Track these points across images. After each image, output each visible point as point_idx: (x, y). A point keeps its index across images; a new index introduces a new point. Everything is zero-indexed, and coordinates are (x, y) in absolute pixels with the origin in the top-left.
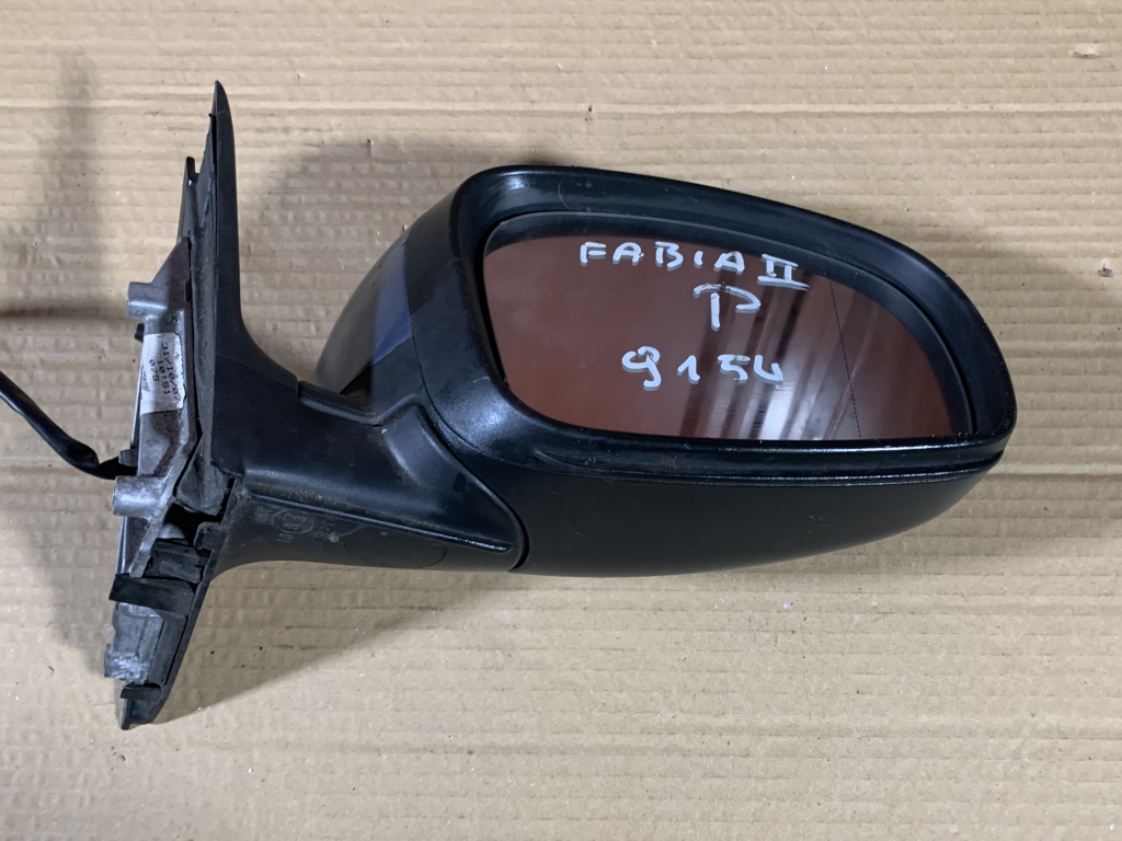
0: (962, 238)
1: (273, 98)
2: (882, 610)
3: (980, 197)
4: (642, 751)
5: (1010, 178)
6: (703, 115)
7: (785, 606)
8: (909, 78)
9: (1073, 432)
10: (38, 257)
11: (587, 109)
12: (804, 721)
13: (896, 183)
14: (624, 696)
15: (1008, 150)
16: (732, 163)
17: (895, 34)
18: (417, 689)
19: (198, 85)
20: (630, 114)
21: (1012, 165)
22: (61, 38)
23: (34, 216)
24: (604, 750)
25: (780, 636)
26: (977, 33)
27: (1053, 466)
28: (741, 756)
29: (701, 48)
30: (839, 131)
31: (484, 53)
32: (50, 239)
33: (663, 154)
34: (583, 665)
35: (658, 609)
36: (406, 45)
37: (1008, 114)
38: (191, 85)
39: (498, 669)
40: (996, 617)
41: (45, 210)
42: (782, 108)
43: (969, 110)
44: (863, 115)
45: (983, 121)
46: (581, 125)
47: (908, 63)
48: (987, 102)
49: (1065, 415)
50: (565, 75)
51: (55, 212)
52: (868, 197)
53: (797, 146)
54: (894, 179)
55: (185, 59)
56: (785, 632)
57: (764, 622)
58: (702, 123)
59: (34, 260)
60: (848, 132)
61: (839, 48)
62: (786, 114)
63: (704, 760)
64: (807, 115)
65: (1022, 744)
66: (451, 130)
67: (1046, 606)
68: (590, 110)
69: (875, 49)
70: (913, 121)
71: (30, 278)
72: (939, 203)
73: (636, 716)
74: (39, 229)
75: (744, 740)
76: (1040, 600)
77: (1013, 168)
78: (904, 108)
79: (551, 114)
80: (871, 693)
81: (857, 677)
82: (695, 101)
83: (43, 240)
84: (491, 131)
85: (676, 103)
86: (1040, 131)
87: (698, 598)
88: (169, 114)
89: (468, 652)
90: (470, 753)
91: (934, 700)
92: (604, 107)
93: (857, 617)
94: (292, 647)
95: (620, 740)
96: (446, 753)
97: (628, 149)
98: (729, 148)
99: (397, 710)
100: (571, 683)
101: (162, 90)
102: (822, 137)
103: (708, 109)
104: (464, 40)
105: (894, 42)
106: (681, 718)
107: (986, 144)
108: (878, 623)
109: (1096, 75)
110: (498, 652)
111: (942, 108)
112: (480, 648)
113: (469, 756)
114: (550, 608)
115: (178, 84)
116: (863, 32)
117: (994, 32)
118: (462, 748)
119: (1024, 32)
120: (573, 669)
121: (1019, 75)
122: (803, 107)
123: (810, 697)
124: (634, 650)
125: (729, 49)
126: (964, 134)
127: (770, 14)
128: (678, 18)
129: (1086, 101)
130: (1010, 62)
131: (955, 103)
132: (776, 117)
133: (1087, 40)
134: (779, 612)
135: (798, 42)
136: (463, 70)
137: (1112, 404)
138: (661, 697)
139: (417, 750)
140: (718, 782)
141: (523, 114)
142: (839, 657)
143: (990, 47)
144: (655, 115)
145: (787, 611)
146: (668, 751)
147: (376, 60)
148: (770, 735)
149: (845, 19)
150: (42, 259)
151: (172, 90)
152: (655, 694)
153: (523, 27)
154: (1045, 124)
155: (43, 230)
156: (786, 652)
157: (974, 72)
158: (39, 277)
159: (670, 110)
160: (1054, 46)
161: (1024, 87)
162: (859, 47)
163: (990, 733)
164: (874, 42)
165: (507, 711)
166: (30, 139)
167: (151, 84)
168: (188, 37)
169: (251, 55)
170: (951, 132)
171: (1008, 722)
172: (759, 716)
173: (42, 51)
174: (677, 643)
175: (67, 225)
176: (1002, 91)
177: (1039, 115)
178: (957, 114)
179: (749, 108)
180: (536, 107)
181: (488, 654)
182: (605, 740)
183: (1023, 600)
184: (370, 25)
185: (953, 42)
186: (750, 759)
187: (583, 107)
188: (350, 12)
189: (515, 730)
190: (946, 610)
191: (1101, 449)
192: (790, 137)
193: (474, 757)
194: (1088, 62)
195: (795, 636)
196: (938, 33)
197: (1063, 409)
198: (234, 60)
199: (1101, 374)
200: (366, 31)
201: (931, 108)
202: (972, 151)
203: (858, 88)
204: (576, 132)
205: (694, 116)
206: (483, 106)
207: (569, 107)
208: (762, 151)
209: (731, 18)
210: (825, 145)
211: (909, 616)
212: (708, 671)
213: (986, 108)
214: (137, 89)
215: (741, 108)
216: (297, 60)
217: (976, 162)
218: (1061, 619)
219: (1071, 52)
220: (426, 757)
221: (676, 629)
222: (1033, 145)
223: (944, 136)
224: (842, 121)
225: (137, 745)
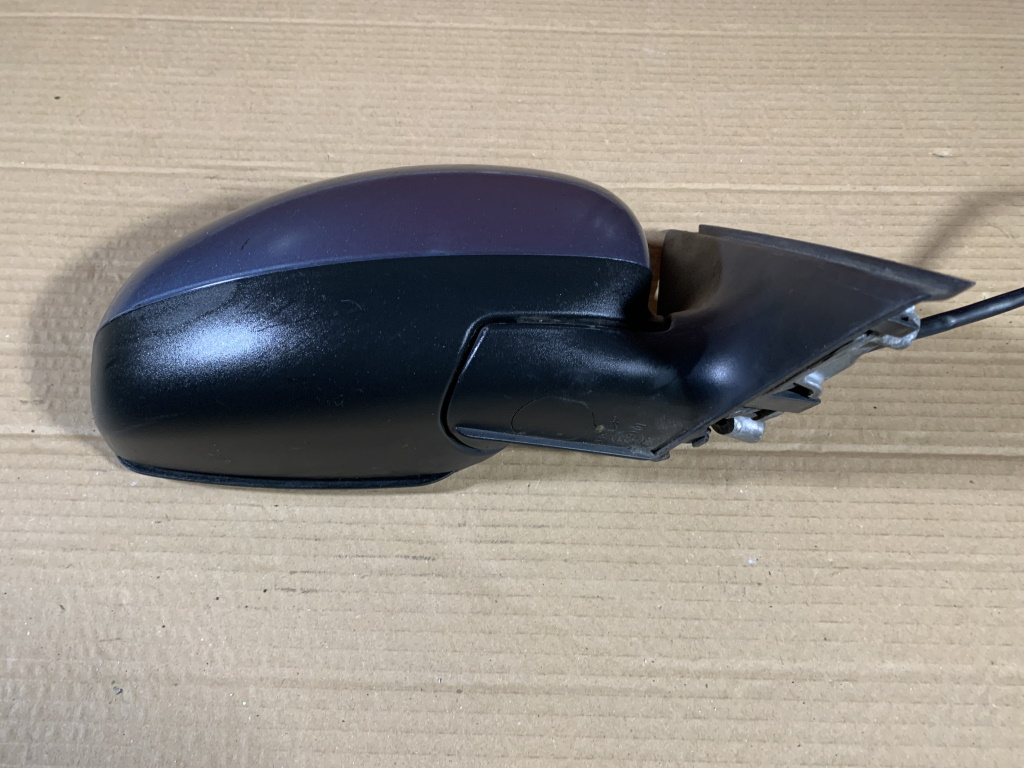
1: (307, 170)
2: (838, 565)
4: (625, 692)
6: (647, 190)
7: (750, 562)
8: (807, 168)
9: (983, 421)
10: (104, 275)
12: (776, 666)
14: (605, 641)
15: (892, 217)
17: (793, 140)
18: (409, 631)
19: (248, 160)
22: (144, 127)
23: (105, 245)
24: (588, 691)
25: (748, 588)
26: (856, 140)
27: (970, 448)
28: (720, 698)
29: (644, 146)
30: (757, 202)
31: (476, 145)
32: (116, 262)
34: (566, 611)
35: (632, 562)
36: (414, 138)
37: (888, 193)
38: (243, 160)
39: (485, 614)
40: (943, 573)
41: (115, 242)
43: (856, 190)
44: (773, 192)
45: (870, 198)
47: (806, 159)
48: (870, 185)
49: (974, 408)
50: (537, 161)
51: (123, 243)
53: (724, 211)
55: (240, 143)
56: (752, 583)
57: (732, 575)
58: (646, 194)
59: (100, 277)
60: (763, 203)
61: (750, 148)
62: (714, 191)
63: (684, 702)
64: (730, 191)
65: (988, 690)
67: (987, 564)
69: (779, 149)
70: (814, 197)
71: (94, 289)
73: (617, 659)
74: (108, 255)
75: (722, 684)
76: (980, 559)
77: (897, 229)
78: (804, 188)
80: (837, 640)
81: (821, 625)
82: (640, 180)
83: (110, 263)
85: (626, 181)
86: (916, 205)
87: (670, 553)
88: (223, 179)
89: (457, 598)
90: (459, 692)
91: (897, 648)
93: (816, 571)
94: (294, 590)
95: (603, 682)
96: (435, 691)
98: (670, 211)
99: (390, 650)
100: (554, 628)
101: (220, 162)
102: (744, 206)
103: (651, 185)
104: (459, 136)
105: (793, 145)
106: (661, 663)
107: (874, 213)
108: (836, 576)
109: (952, 168)
110: (485, 598)
111: (836, 188)
112: (468, 594)
113: (457, 695)
114: (533, 559)
115: (232, 159)
116: (768, 137)
117: (870, 140)
118: (451, 687)
119: (892, 140)
120: (556, 615)
121: (892, 168)
122: (727, 186)
123: (780, 643)
124: (613, 598)
125: (664, 146)
126: (855, 206)
127: (695, 125)
128: (624, 126)
129: (948, 185)
130: (885, 159)
131: (845, 185)
132: (706, 192)
133: (942, 146)
134: (745, 566)
135: (719, 143)
136: (458, 155)
137: (1013, 400)
138: (640, 643)
139: (408, 689)
140: (698, 722)
142: (804, 606)
143: (867, 149)
145: (752, 565)
146: (650, 692)
147: (390, 147)
148: (746, 678)
149: (753, 129)
150: (107, 276)
151: (227, 163)
152: (634, 639)
153: (505, 129)
154: (919, 200)
155: (111, 255)
156: (754, 602)
157: (857, 165)
158: (103, 289)
160: (916, 150)
161: (898, 175)
162: (766, 147)
163: (956, 680)
164: (777, 144)
165: (493, 652)
166: (109, 193)
167: (211, 159)
168: (244, 129)
169: (292, 141)
170: (845, 204)
171: (970, 669)
172: (733, 660)
173: (129, 135)
174: (653, 593)
175: (131, 253)
176: (882, 178)
177: (913, 194)
178: (848, 193)
179: (684, 185)
181: (476, 600)
182: (589, 682)
183: (965, 558)
184: (387, 124)
185: (838, 145)
186: (729, 701)
188: (372, 116)
189: (503, 671)
190: (897, 566)
191: (1010, 435)
192: (718, 205)
193: (462, 696)
194: (945, 160)
195: (761, 587)
196: (826, 140)
197: (972, 403)
198: (278, 145)
199: (997, 376)
200: (383, 128)
201: (826, 188)
202: (864, 217)
203: (768, 173)
208: (697, 214)
209: (666, 127)
210: (747, 210)
211: (863, 571)
212: (683, 618)
213: (870, 189)
214: (200, 162)
215: (676, 185)
216: (328, 146)
217: (869, 225)
218: (1003, 575)
219: (931, 154)
220: (417, 696)
221: (651, 580)
222: (912, 214)
223: (839, 207)
224: (758, 195)
225: (136, 680)
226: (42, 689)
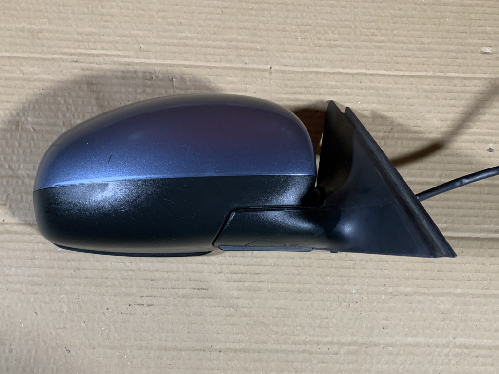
1: (129, 57)
2: (394, 294)
3: (439, 115)
4: (293, 351)
5: (452, 107)
6: (320, 73)
7: (354, 292)
8: (410, 59)
9: (475, 219)
10: (24, 127)
11: (269, 68)
12: (360, 340)
13: (403, 107)
14: (285, 328)
15: (451, 94)
16: (333, 95)
17: (404, 39)
18: (197, 324)
19: (95, 49)
20: (288, 71)
21: (453, 101)
22: (31, 24)
23: (22, 108)
24: (277, 351)
25: (351, 304)
26: (440, 40)
27: (466, 234)
28: (334, 354)
29: (320, 42)
30: (380, 82)
31: (225, 40)
32: (29, 119)
33: (303, 90)
34: (268, 315)
35: (299, 291)
36: (189, 34)
37: (452, 78)
38: (92, 49)
39: (231, 316)
40: (441, 298)
41: (27, 105)
42: (355, 71)
43: (434, 75)
44: (389, 75)
45: (441, 81)
46: (266, 74)
47: (410, 53)
48: (443, 72)
49: (471, 212)
50: (260, 52)
51: (31, 107)
52: (391, 113)
53: (361, 89)
54: (402, 105)
55: (89, 37)
56: (353, 302)
57: (344, 298)
58: (320, 76)
59: (22, 129)
60: (383, 83)
61: (380, 44)
62: (357, 74)
63: (318, 356)
64: (365, 74)
65: (450, 351)
66: (210, 75)
67: (461, 293)
68: (271, 68)
69: (396, 46)
70: (411, 79)
71: (21, 137)
72: (421, 117)
73: (290, 337)
74: (24, 114)
75: (335, 348)
76: (459, 291)
77: (453, 102)
78: (407, 73)
79: (254, 70)
80: (388, 329)
81: (383, 322)
82: (317, 66)
83: (26, 119)
84: (227, 76)
85: (309, 67)
86: (465, 86)
87: (317, 287)
88: (82, 63)
89: (219, 308)
90: (220, 351)
91: (414, 332)
92: (277, 67)
93: (383, 297)
94: (143, 305)
95: (283, 347)
96: (210, 351)
97: (288, 87)
98: (332, 88)
99: (189, 333)
100: (263, 322)
101: (78, 51)
102: (372, 85)
103: (322, 70)
104: (215, 33)
105: (404, 43)
106: (309, 338)
107: (442, 91)
108: (392, 299)
109: (490, 62)
110: (232, 309)
111: (424, 74)
112: (224, 307)
113: (219, 353)
114: (254, 290)
115: (85, 48)
116: (391, 37)
117: (447, 40)
118: (216, 349)
119: (460, 41)
120: (263, 317)
121: (457, 60)
122: (364, 71)
123: (363, 330)
124: (290, 309)
125: (332, 43)
126: (433, 86)
127: (350, 27)
128: (310, 27)
129: (485, 73)
130: (454, 54)
131: (429, 72)
132: (352, 75)
133: (487, 46)
134: (351, 294)
135: (362, 41)
136: (215, 47)
137: (491, 208)
138: (301, 329)
139: (197, 350)
140: (324, 365)
141: (242, 69)
142: (375, 313)
143: (445, 47)
144: (299, 72)
145: (354, 293)
146: (303, 352)
147: (176, 41)
148: (346, 346)
149: (383, 31)
150: (26, 128)
151: (83, 51)
152: (298, 328)
153: (241, 29)
154: (468, 83)
155: (26, 115)
156: (353, 311)
157: (438, 58)
158: (25, 136)
159: (306, 70)
160: (472, 48)
161: (459, 66)
162: (389, 44)
163: (437, 346)
164: (395, 43)
165: (235, 334)
166: (18, 72)
167: (73, 48)
168: (90, 26)
169: (119, 36)
170: (428, 85)
171: (444, 341)
172: (341, 337)
173: (23, 30)
174: (308, 306)
175: (37, 113)
176: (450, 67)
177: (465, 78)
178: (430, 77)
179: (341, 70)
180: (247, 66)
181: (227, 309)
182: (277, 347)
183: (452, 291)
184: (173, 24)
185: (429, 44)
186: (338, 355)
188: (164, 18)
189: (239, 342)
190: (420, 294)
191: (486, 227)
192: (358, 84)
193: (222, 353)
194: (487, 56)
195: (357, 304)
196: (423, 40)
197: (471, 209)
198: (111, 38)
199: (487, 194)
200: (171, 27)
201: (419, 74)
202: (436, 94)
203: (388, 63)
204: (265, 78)
205: (317, 73)
206: (223, 65)
207: (261, 67)
208: (346, 90)
209: (334, 29)
210: (373, 88)
211: (405, 296)
212: (321, 318)
213: (442, 74)
214: (67, 50)
215: (337, 70)
216: (140, 40)
217: (438, 99)
218: (467, 299)
219: (480, 51)
220: (202, 353)
221: (308, 300)
222: (462, 92)
223: (424, 87)
224: (381, 78)
225: (76, 346)
226: (34, 351)
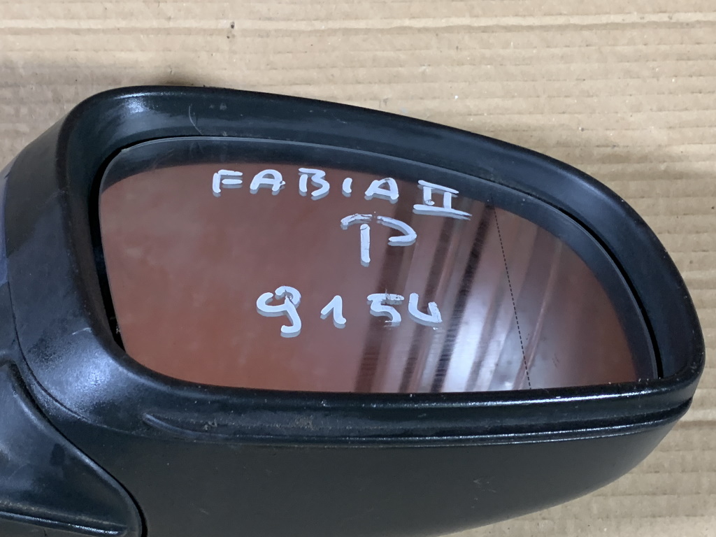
0: (644, 159)
3: (661, 114)
5: (693, 93)
6: (356, 31)
11: (229, 26)
13: (569, 101)
15: (691, 63)
16: (390, 82)
20: (276, 31)
21: (694, 78)
30: (506, 45)
33: (314, 74)
37: (688, 24)
42: (443, 23)
43: (645, 21)
44: (531, 28)
45: (663, 33)
46: (222, 42)
48: (665, 12)
52: (539, 117)
53: (461, 63)
54: (566, 97)
58: (356, 39)
60: (515, 47)
62: (449, 29)
64: (470, 29)
66: (77, 50)
68: (233, 27)
70: (586, 33)
72: (617, 121)
77: (696, 82)
78: (575, 20)
79: (189, 32)
82: (347, 16)
84: (122, 50)
85: (327, 19)
92: (250, 24)
97: (276, 69)
98: (386, 66)
102: (487, 53)
103: (362, 24)
107: (666, 56)
111: (617, 19)
122: (466, 21)
126: (641, 47)
131: (629, 13)
132: (437, 31)
141: (157, 31)
144: (303, 32)
159: (321, 26)
170: (628, 44)
178: (633, 25)
179: (407, 23)
180: (171, 24)
187: (225, 24)
192: (453, 53)
201: (604, 19)
202: (651, 64)
204: (218, 50)
205: (347, 32)
206: (112, 23)
207: (210, 24)
208: (422, 69)
210: (490, 61)
213: (664, 18)
215: (397, 23)
217: (656, 76)
223: (619, 48)
224: (509, 35)
